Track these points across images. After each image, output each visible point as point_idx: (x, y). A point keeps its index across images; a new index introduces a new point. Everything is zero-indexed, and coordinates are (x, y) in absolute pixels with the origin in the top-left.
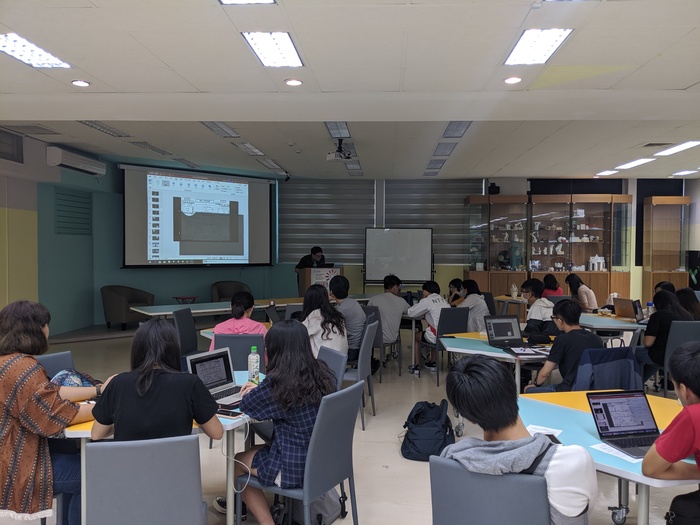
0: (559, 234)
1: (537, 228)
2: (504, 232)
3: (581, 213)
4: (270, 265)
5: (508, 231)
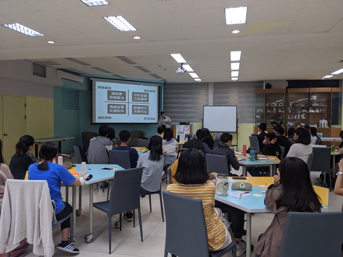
0: (303, 108)
1: (291, 105)
3: (315, 98)
5: (276, 107)
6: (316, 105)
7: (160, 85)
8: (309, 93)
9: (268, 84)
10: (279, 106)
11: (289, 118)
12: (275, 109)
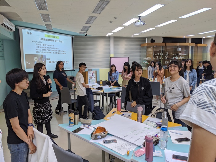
0: (173, 56)
1: (167, 54)
2: (157, 56)
3: (180, 49)
4: (74, 70)
5: (158, 56)
6: (181, 54)
7: (74, 37)
8: (178, 46)
9: (152, 39)
10: (160, 55)
11: (165, 63)
12: (157, 57)
